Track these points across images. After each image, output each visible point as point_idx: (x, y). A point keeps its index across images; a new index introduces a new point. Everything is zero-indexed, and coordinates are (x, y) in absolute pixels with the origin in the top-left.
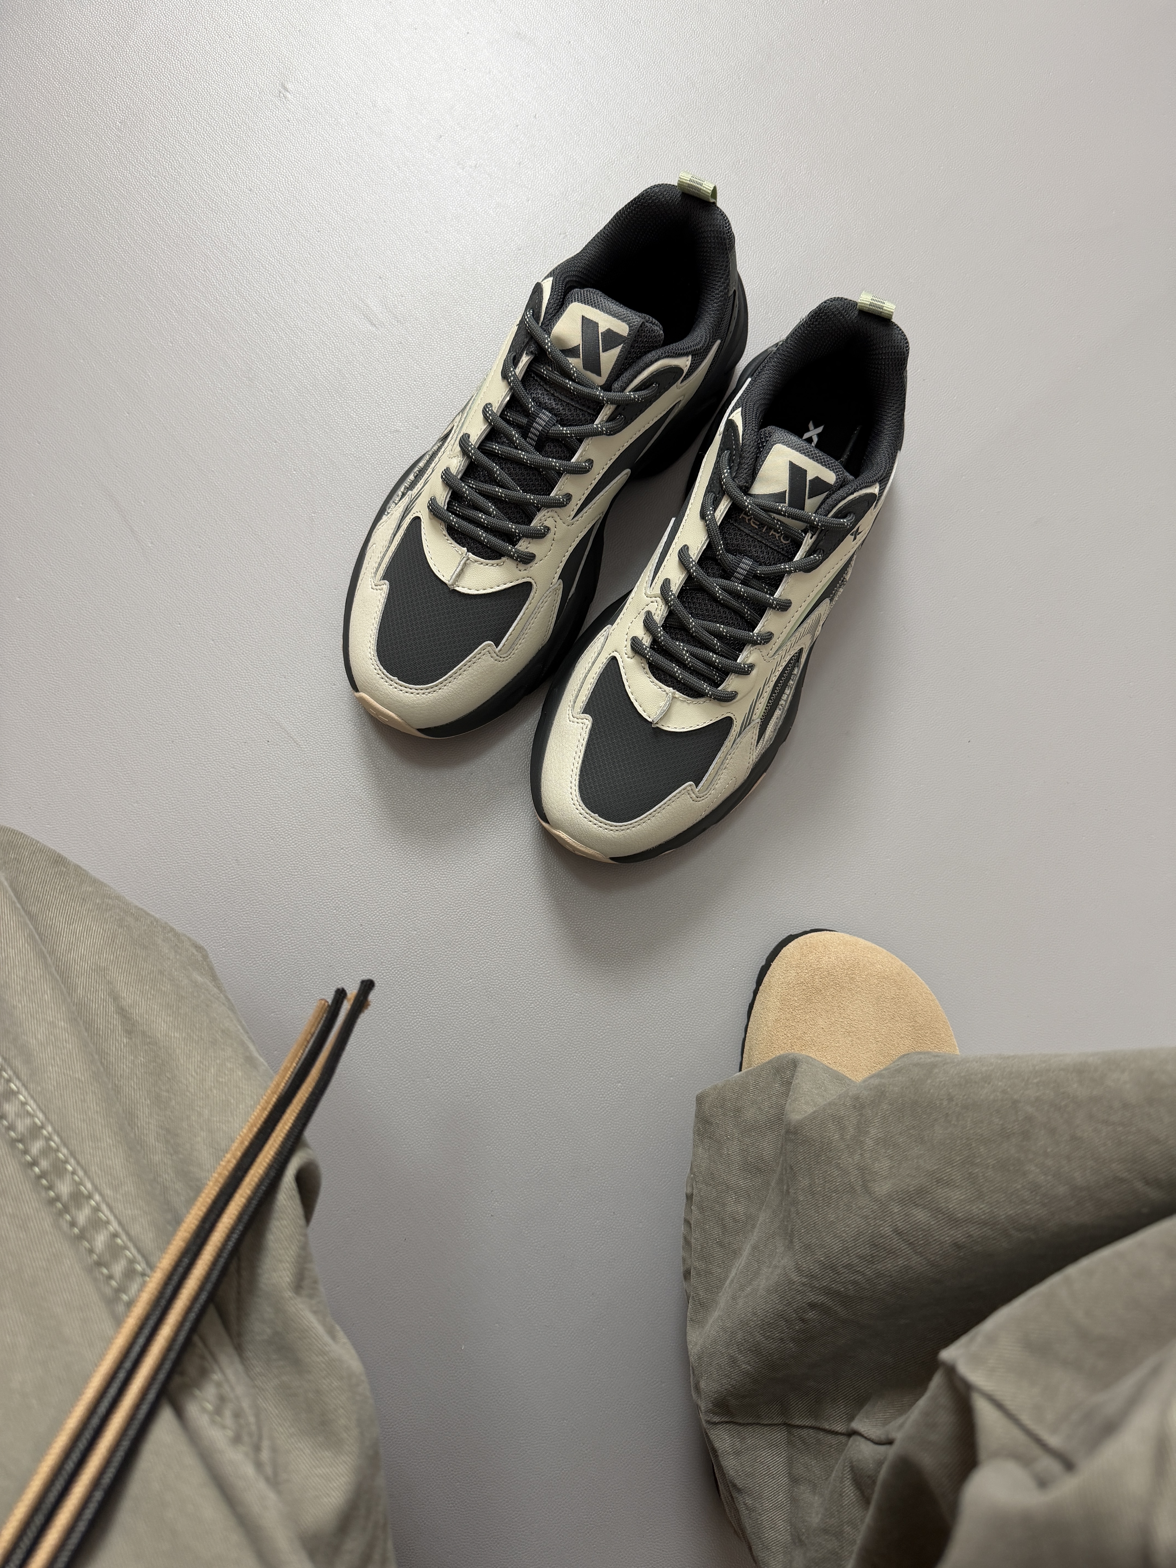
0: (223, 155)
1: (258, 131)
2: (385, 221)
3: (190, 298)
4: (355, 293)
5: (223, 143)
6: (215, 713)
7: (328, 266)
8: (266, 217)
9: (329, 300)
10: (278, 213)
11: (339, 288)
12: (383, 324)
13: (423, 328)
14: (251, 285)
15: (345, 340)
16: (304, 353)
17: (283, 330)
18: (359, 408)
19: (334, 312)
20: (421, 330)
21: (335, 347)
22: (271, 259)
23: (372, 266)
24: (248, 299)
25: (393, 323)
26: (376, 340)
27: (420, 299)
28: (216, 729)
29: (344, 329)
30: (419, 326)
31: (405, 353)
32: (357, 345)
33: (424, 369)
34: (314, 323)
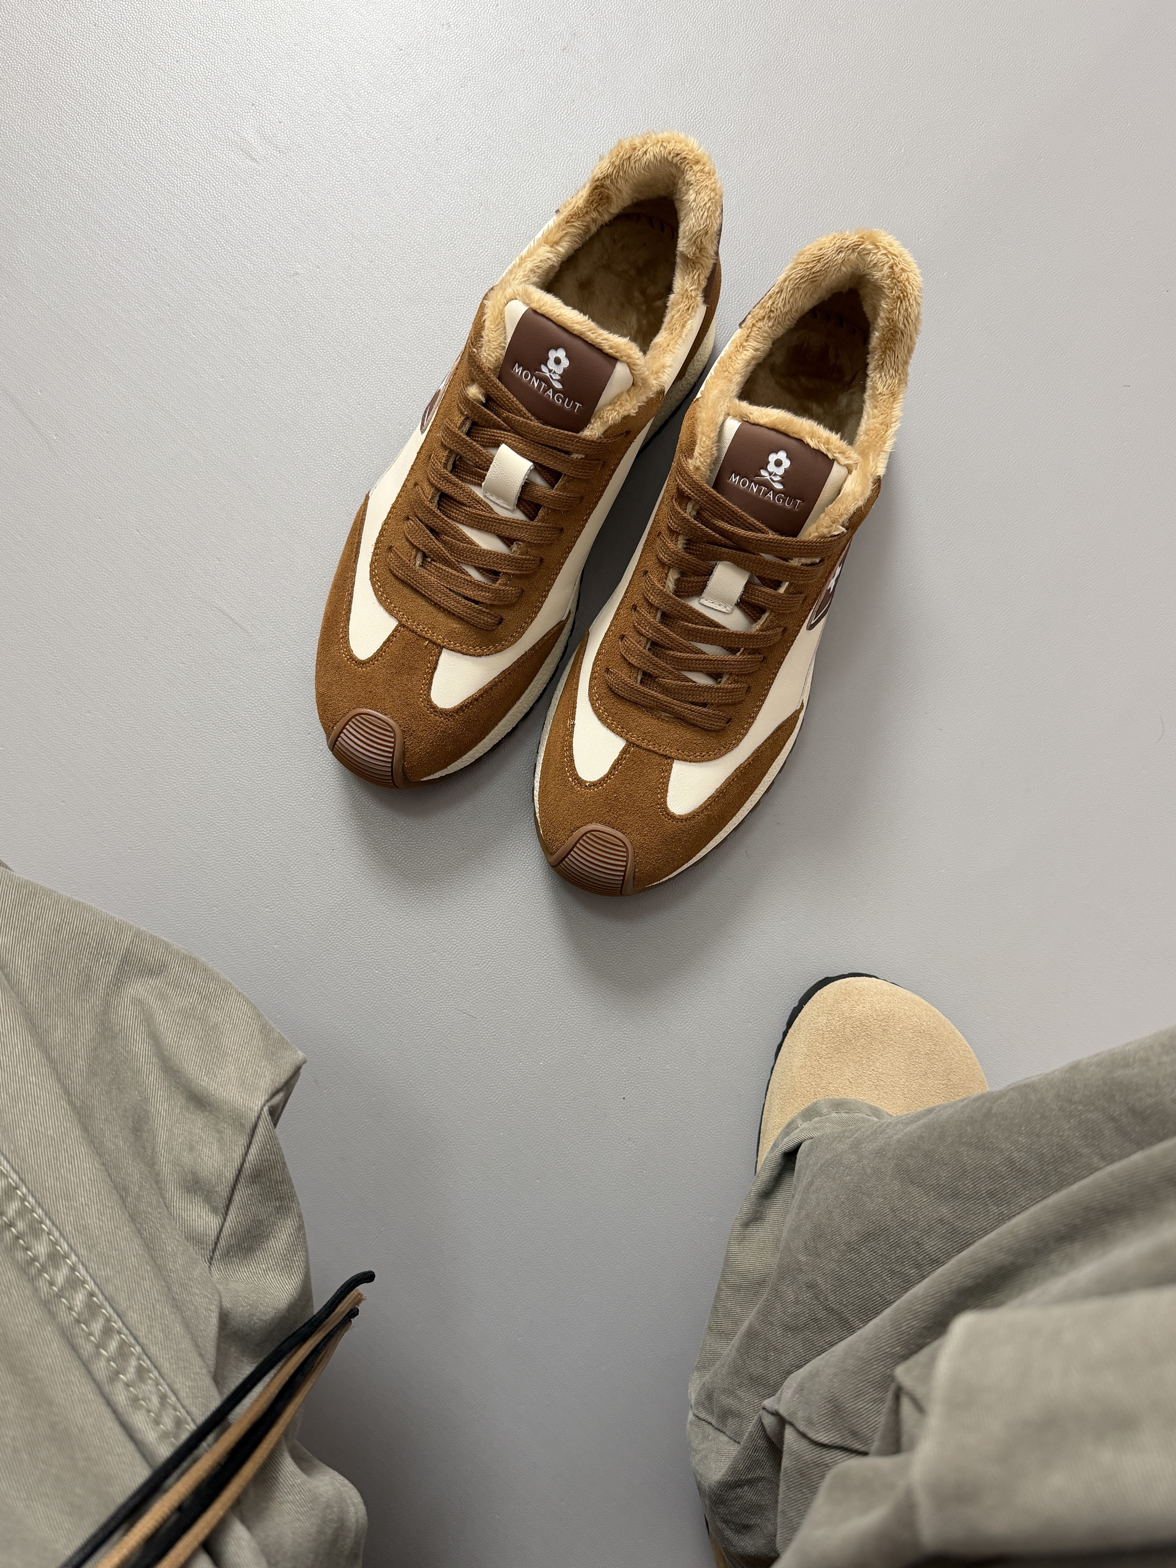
10: (130, 47)
11: (210, 124)
12: (265, 157)
13: (309, 155)
14: (113, 133)
15: (226, 181)
16: (183, 202)
17: (156, 179)
18: (252, 255)
19: (210, 152)
20: (306, 157)
21: (216, 191)
22: (131, 101)
23: (242, 93)
24: (113, 149)
25: (275, 154)
26: (259, 176)
27: (299, 122)
28: (157, 625)
29: (222, 169)
30: (304, 153)
31: (292, 186)
32: (239, 185)
33: (316, 201)
34: (189, 167)
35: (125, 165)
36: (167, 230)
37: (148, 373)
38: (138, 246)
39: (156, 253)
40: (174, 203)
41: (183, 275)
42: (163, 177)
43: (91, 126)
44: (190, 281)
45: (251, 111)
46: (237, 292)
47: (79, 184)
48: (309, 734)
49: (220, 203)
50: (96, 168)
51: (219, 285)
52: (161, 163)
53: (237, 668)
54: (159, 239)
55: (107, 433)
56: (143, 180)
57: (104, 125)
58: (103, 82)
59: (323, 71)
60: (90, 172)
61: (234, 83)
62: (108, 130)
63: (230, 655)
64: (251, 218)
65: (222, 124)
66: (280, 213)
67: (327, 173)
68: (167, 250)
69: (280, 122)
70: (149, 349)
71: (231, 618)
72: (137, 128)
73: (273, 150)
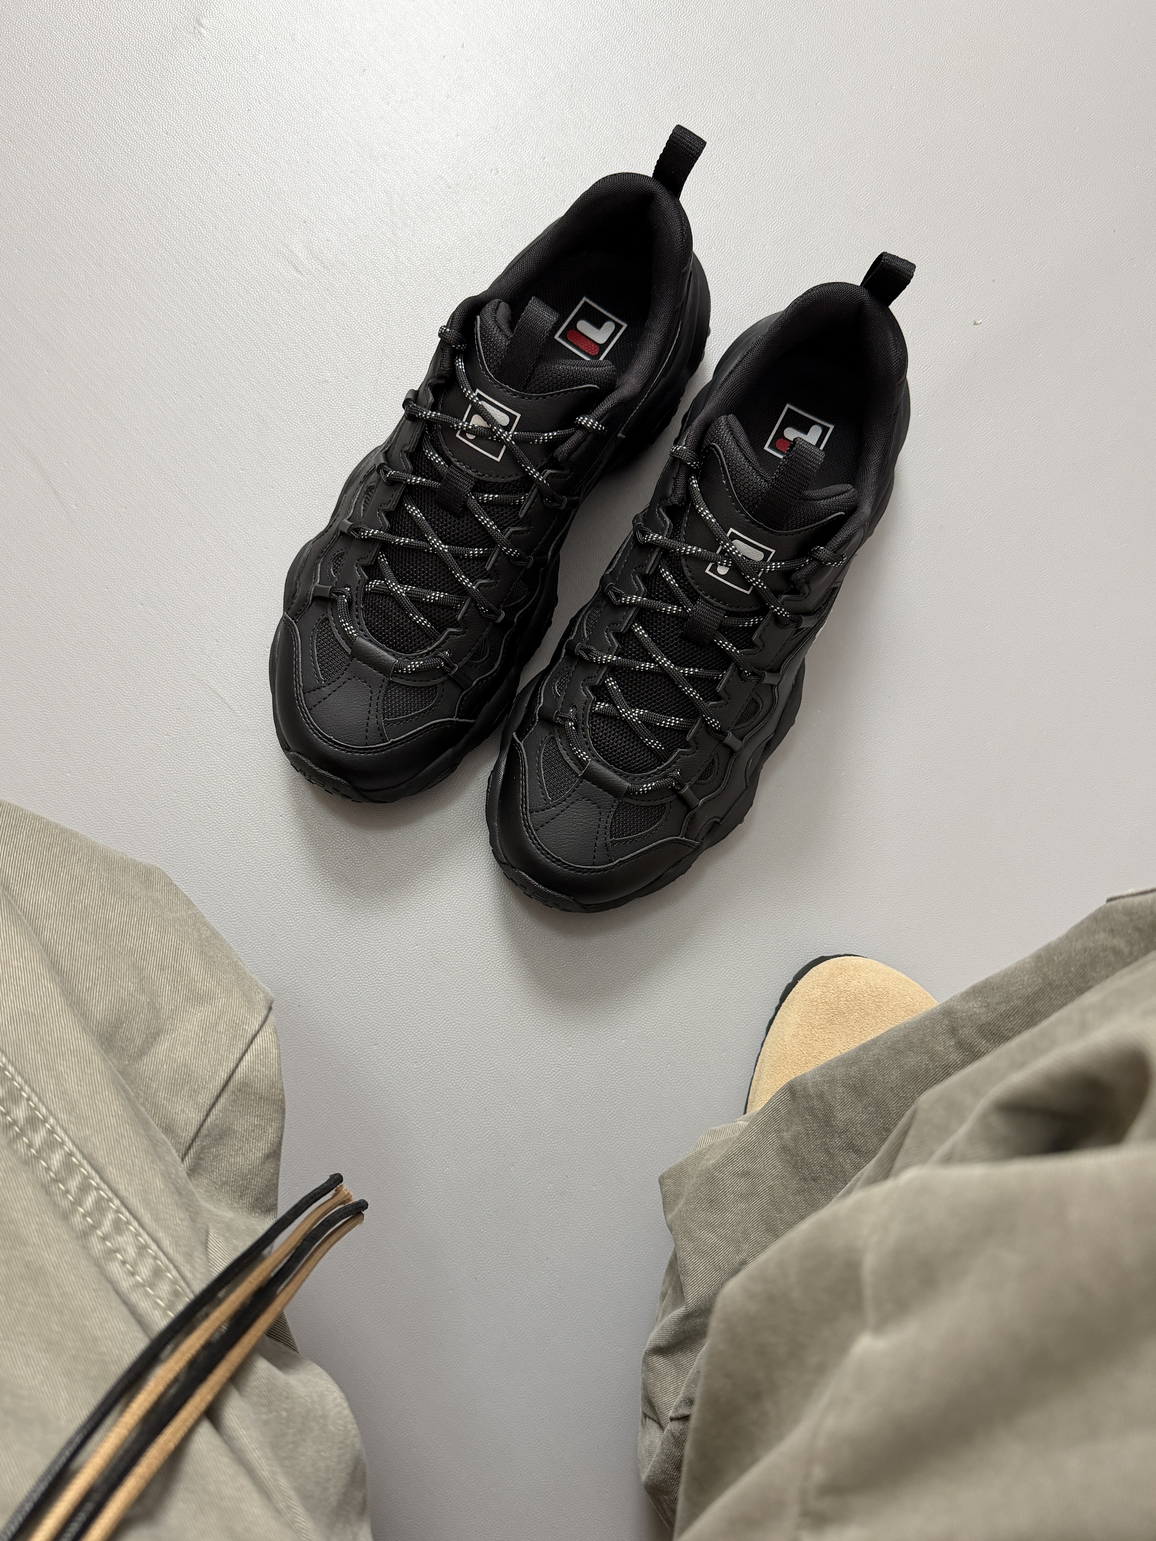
0: (137, 97)
1: (173, 72)
2: (308, 162)
3: (108, 249)
4: (278, 239)
5: (137, 84)
6: (147, 679)
7: (250, 212)
8: (184, 161)
9: (252, 247)
10: (197, 157)
11: (262, 235)
12: (309, 270)
13: (351, 273)
14: (170, 233)
15: (269, 288)
16: (227, 303)
17: (205, 280)
18: (286, 359)
19: (258, 259)
20: (348, 275)
21: (259, 296)
22: (191, 206)
23: (296, 210)
24: (168, 248)
25: (320, 269)
26: (302, 287)
27: (346, 242)
28: (148, 696)
29: (268, 277)
30: (347, 271)
31: (332, 300)
32: (282, 293)
33: (352, 317)
34: (237, 272)
35: (177, 263)
36: (208, 327)
37: (173, 457)
38: (179, 338)
39: (195, 347)
40: (218, 303)
41: (218, 370)
42: (211, 278)
43: (151, 224)
44: (224, 377)
45: (303, 227)
46: (267, 391)
47: (131, 276)
48: (281, 816)
49: (262, 307)
50: (150, 263)
51: (251, 383)
52: (211, 265)
53: (220, 745)
54: (199, 334)
55: (125, 509)
56: (192, 279)
57: (163, 225)
58: (167, 186)
59: (374, 199)
60: (143, 266)
61: (290, 200)
62: (165, 230)
63: (215, 732)
64: (290, 325)
65: (273, 236)
66: (317, 324)
67: (366, 292)
68: (206, 345)
69: (328, 241)
70: (176, 435)
71: (221, 697)
72: (193, 231)
73: (318, 265)
